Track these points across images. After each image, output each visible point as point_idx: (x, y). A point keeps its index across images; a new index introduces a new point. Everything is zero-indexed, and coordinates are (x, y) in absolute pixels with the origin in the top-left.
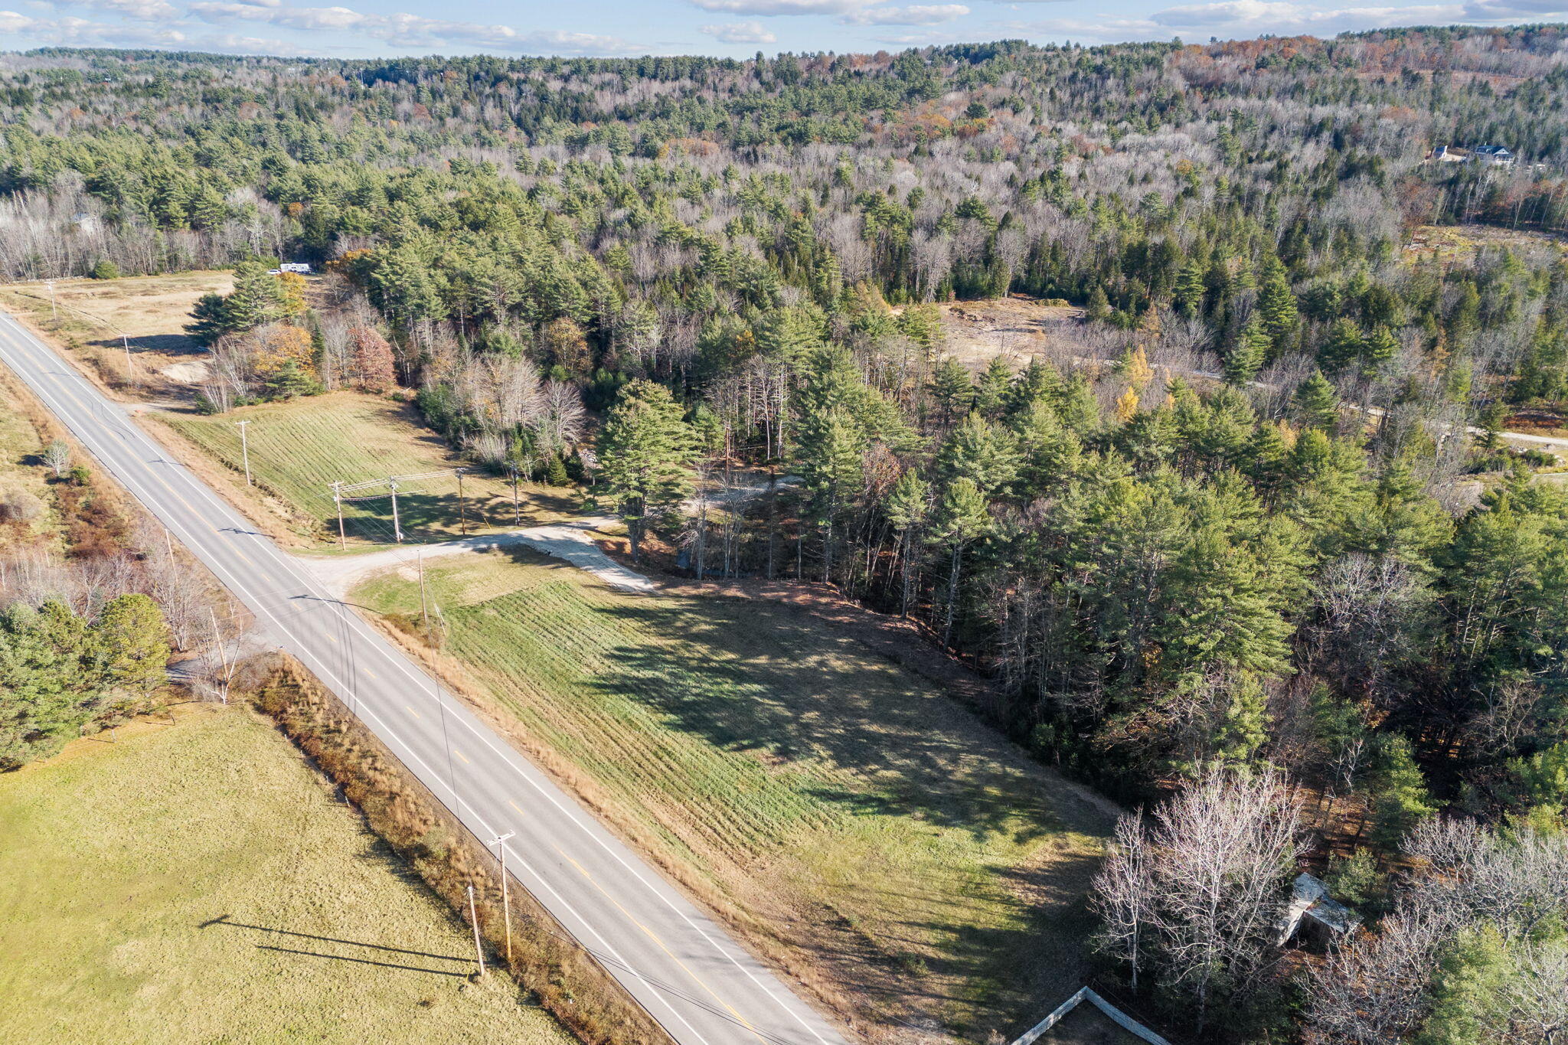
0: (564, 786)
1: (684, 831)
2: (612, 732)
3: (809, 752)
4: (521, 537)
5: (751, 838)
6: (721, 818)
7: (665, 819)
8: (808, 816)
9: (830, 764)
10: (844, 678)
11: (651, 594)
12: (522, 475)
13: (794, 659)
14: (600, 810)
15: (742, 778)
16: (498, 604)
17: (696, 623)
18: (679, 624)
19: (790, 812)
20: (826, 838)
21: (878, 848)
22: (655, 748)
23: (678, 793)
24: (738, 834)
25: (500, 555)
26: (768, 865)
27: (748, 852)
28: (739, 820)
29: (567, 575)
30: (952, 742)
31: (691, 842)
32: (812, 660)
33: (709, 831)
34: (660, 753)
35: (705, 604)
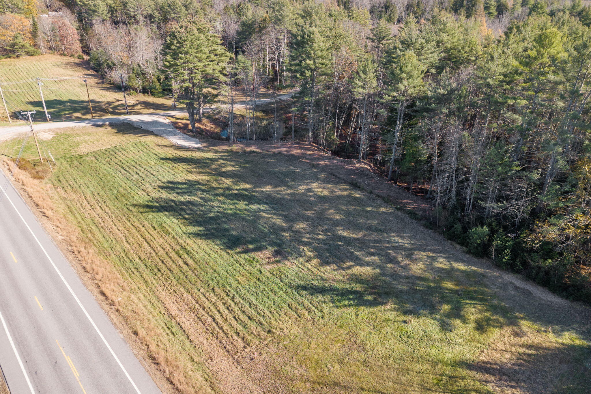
0: (89, 282)
1: (187, 320)
2: (147, 236)
3: (300, 254)
4: (126, 119)
5: (245, 326)
6: (221, 307)
7: (173, 309)
8: (295, 305)
9: (315, 262)
10: (323, 199)
11: (199, 149)
12: (136, 90)
13: (289, 187)
14: (113, 304)
15: (243, 271)
16: (97, 155)
17: (226, 166)
18: (214, 167)
19: (279, 301)
20: (309, 325)
21: (355, 335)
22: (178, 248)
23: (188, 285)
24: (234, 323)
25: (109, 129)
26: (256, 355)
27: (240, 341)
28: (236, 309)
29: (149, 139)
30: (406, 243)
31: (191, 332)
32: (302, 188)
33: (209, 320)
34: (181, 252)
35: (233, 155)
